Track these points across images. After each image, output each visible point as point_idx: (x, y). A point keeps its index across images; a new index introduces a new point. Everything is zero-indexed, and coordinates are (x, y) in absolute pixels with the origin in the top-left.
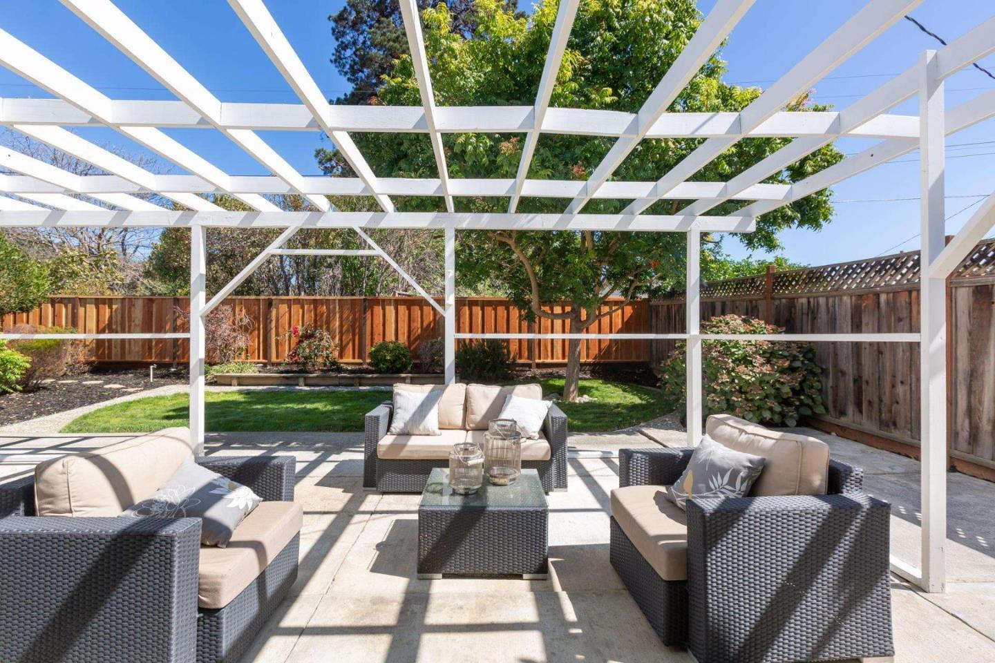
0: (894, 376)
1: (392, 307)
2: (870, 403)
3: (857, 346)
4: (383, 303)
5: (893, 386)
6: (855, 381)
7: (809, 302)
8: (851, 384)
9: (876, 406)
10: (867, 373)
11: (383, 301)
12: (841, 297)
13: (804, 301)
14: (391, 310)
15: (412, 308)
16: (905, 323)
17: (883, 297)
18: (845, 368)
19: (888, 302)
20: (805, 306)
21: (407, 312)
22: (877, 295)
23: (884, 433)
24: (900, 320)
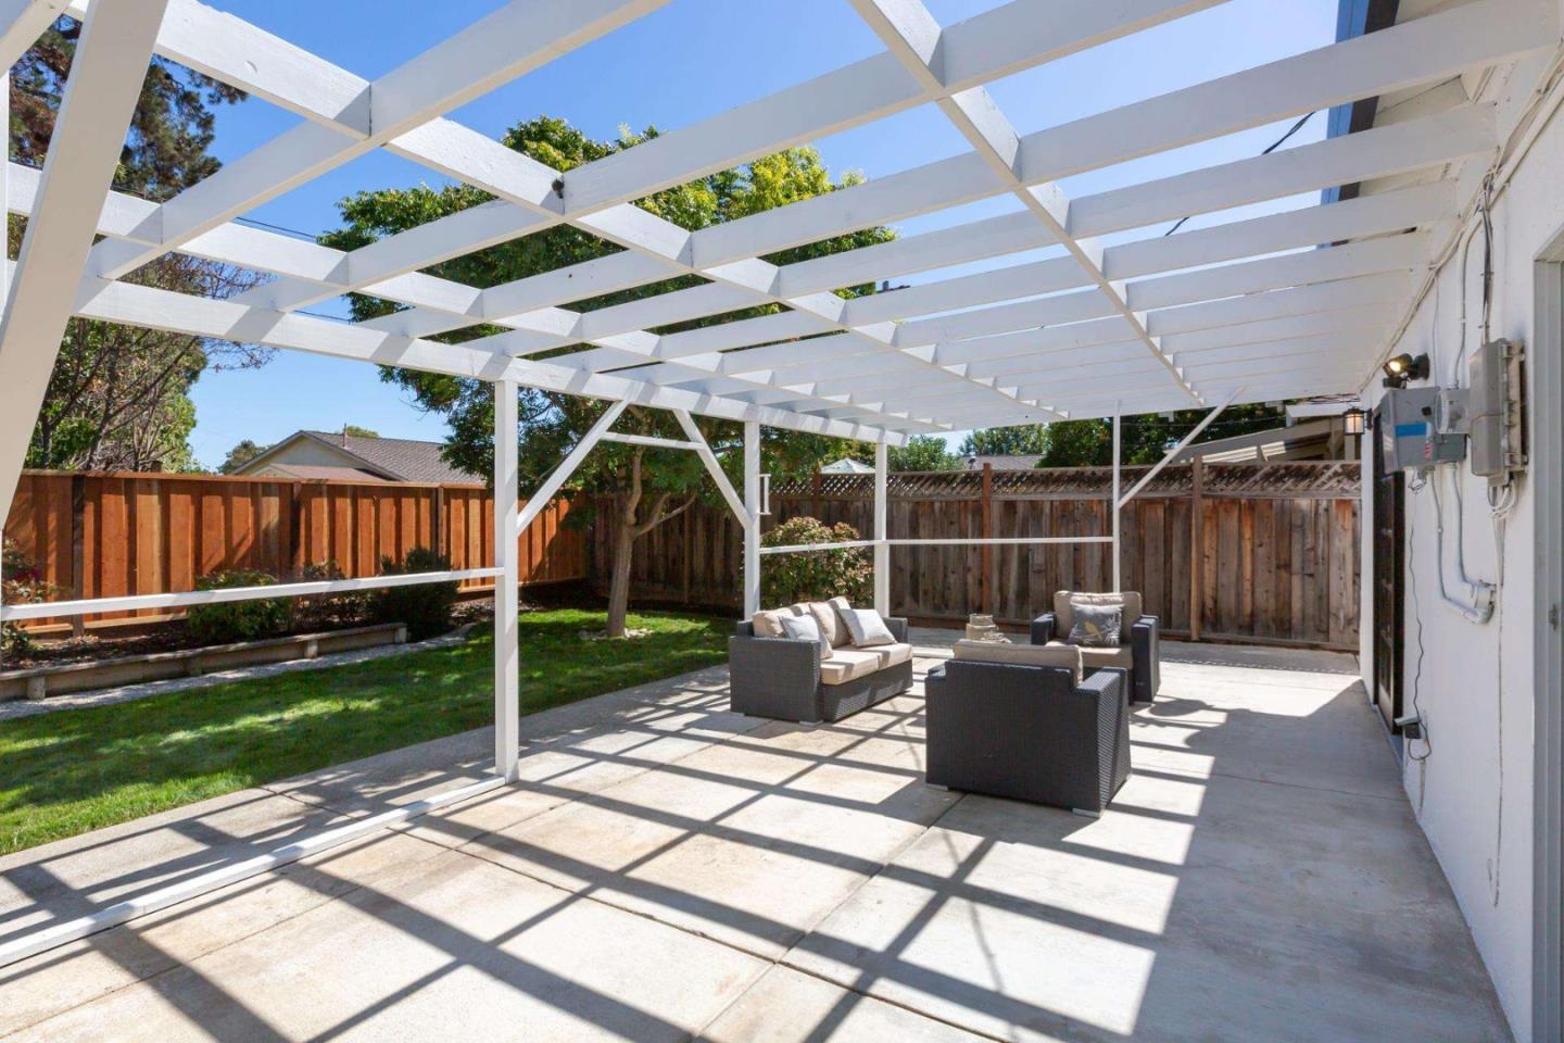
0: (945, 568)
1: (155, 498)
2: (926, 592)
3: (914, 548)
4: (129, 488)
5: (945, 576)
6: (912, 575)
7: (865, 506)
8: (908, 579)
9: (931, 595)
10: (923, 568)
11: (130, 482)
12: (899, 503)
13: (860, 504)
14: (149, 505)
15: (206, 500)
16: (955, 527)
17: (937, 505)
18: (903, 566)
19: (941, 509)
20: (861, 511)
21: (192, 510)
22: (932, 503)
23: (940, 615)
24: (952, 523)
